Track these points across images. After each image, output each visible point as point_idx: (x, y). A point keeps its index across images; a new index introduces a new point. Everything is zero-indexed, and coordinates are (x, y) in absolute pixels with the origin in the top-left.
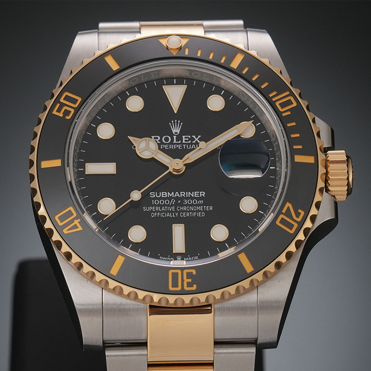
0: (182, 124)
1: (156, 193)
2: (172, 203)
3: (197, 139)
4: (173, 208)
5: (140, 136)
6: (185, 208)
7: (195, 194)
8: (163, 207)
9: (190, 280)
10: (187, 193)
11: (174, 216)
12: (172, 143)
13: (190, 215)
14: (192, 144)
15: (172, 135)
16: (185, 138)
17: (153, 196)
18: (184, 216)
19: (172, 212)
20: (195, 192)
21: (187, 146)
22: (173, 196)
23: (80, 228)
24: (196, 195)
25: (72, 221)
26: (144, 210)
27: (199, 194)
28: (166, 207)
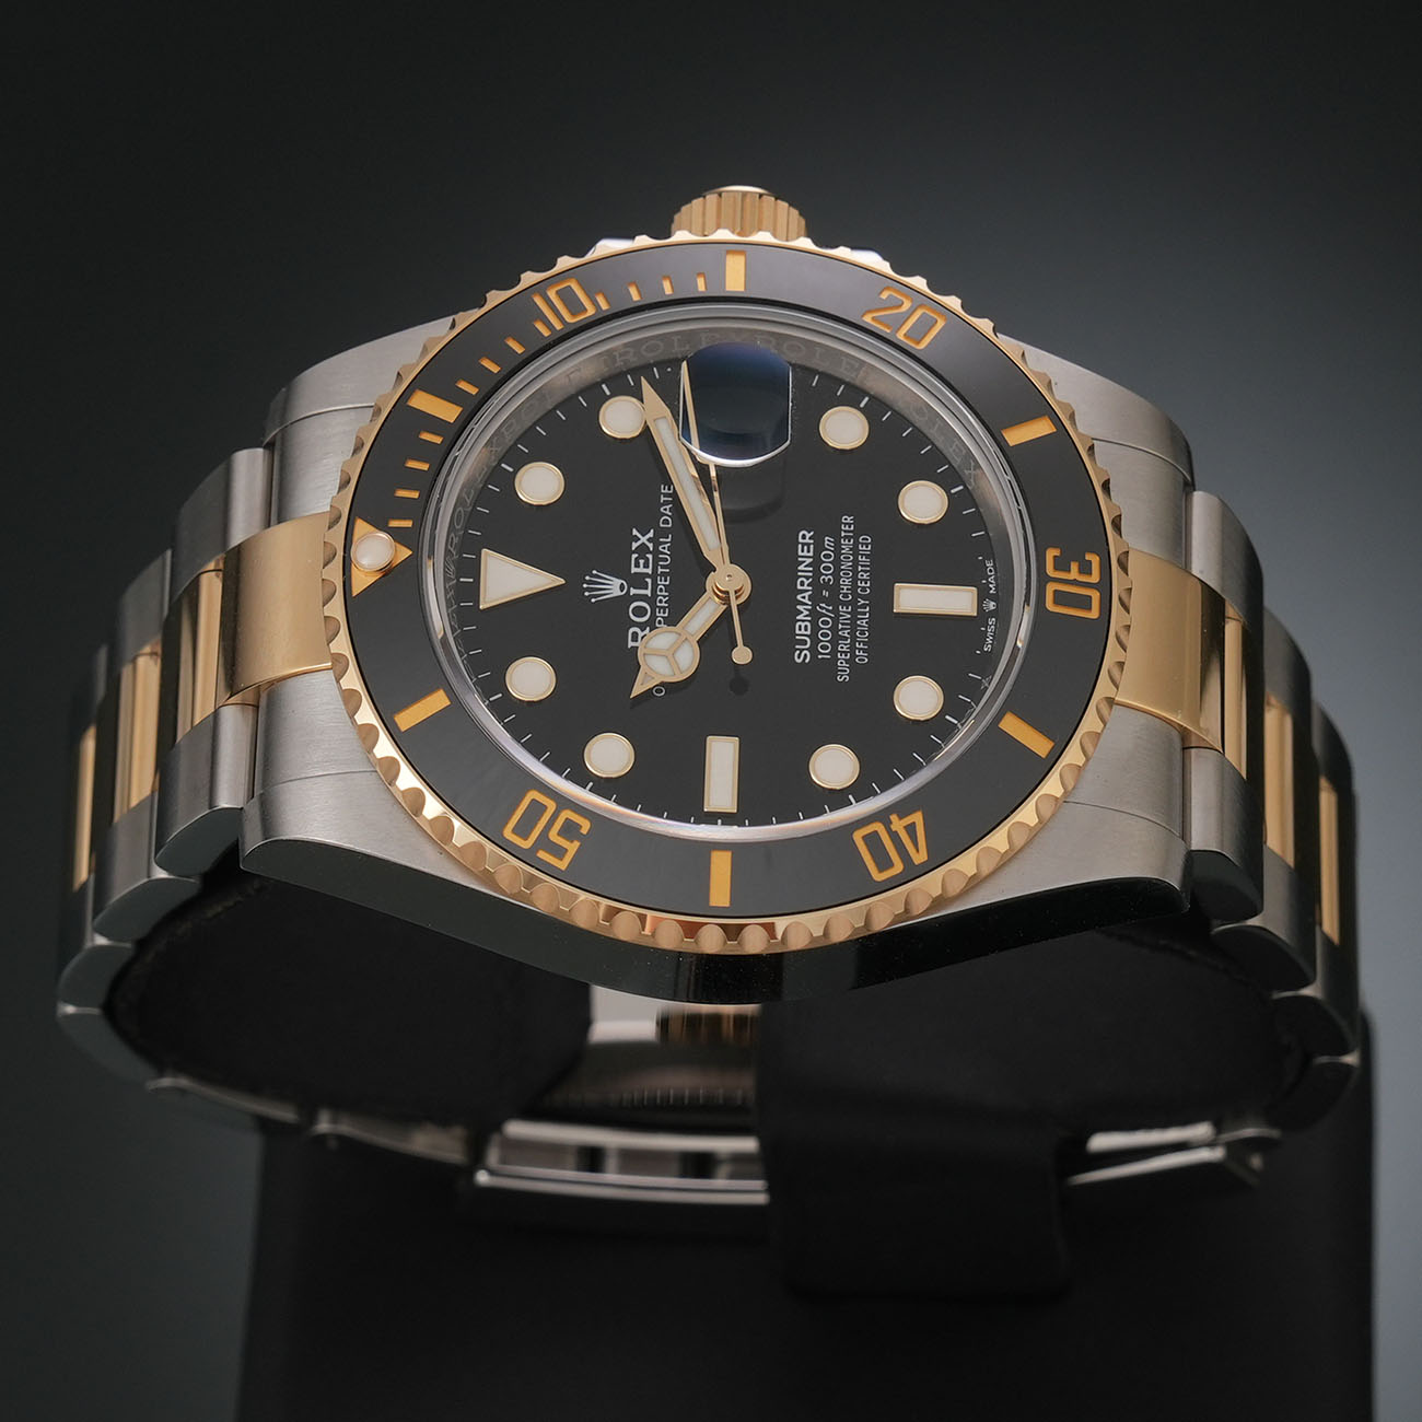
0: (594, 572)
1: (797, 647)
2: (827, 610)
3: (643, 540)
4: (845, 609)
6: (845, 583)
7: (805, 553)
8: (840, 633)
9: (1074, 567)
10: (800, 574)
11: (868, 609)
12: (652, 600)
13: (866, 572)
14: (656, 553)
15: (627, 599)
16: (637, 565)
17: (806, 655)
18: (868, 585)
19: (854, 614)
20: (800, 553)
21: (661, 563)
22: (809, 607)
23: (917, 818)
24: (809, 551)
25: (894, 836)
26: (845, 678)
27: (803, 544)
28: (840, 626)
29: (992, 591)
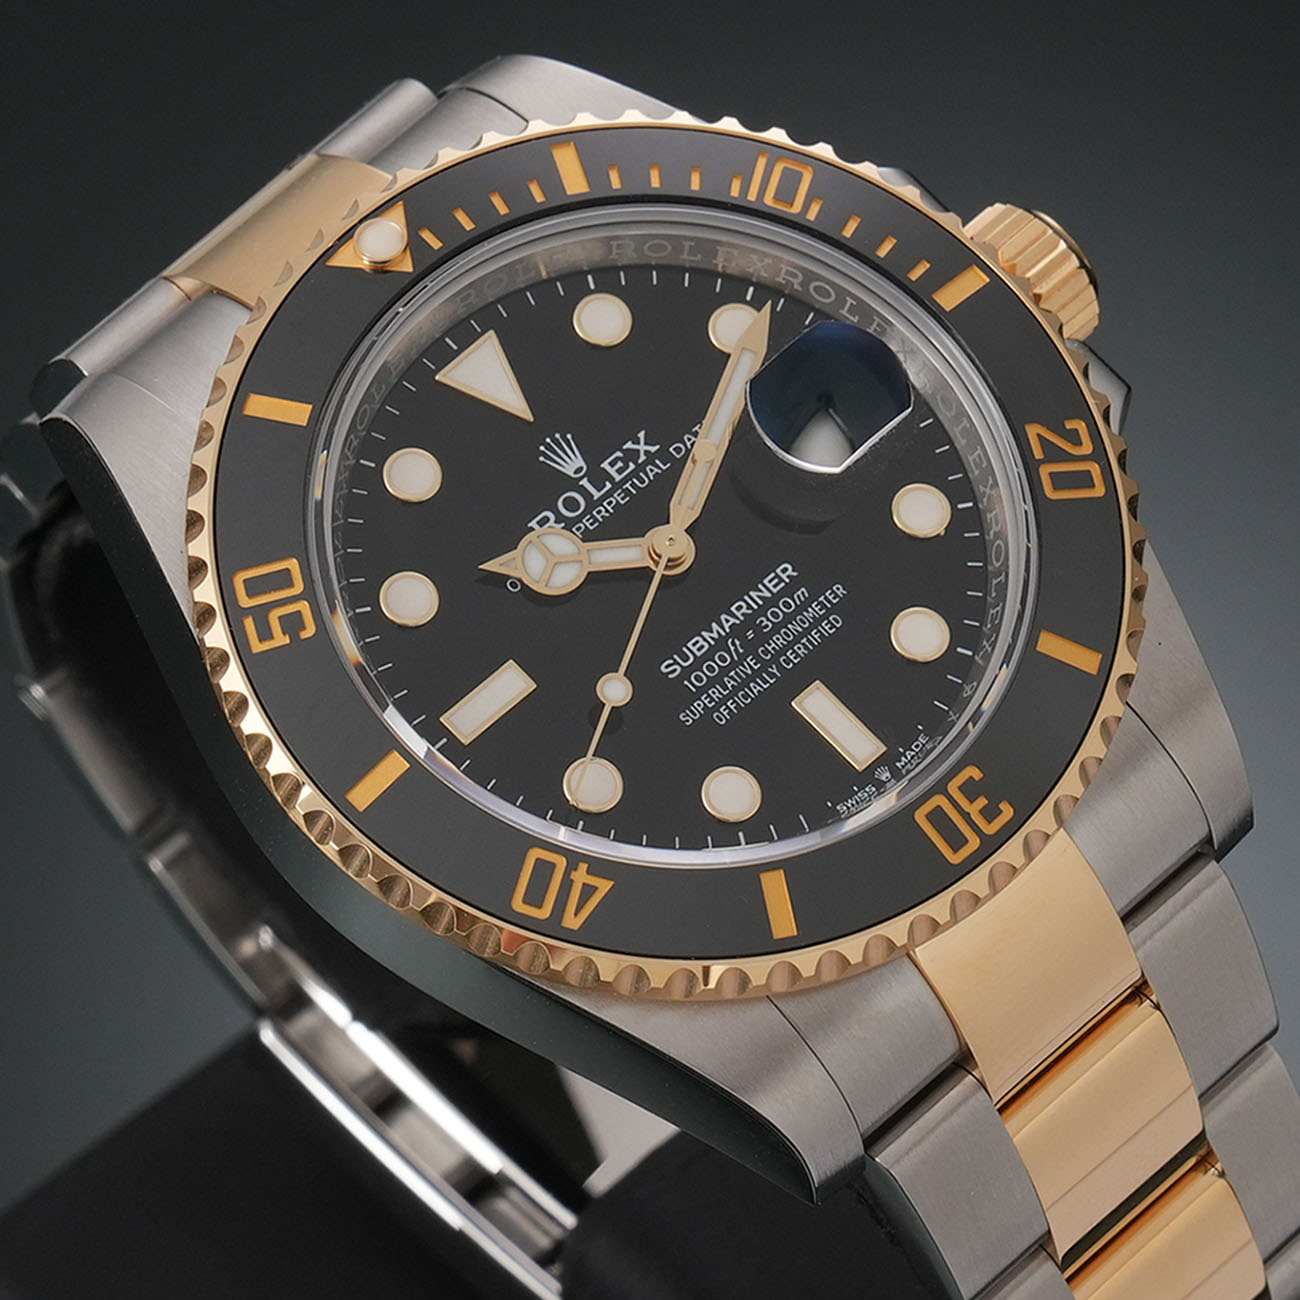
0: (569, 436)
1: (675, 657)
2: (736, 650)
3: (642, 447)
4: (752, 663)
5: (508, 543)
6: (778, 641)
7: (770, 586)
8: (726, 679)
9: (982, 802)
10: (746, 598)
11: (772, 681)
12: (592, 503)
13: (806, 647)
14: (641, 468)
15: (573, 484)
16: (612, 464)
17: (675, 670)
18: (796, 661)
19: (757, 674)
20: (766, 581)
21: (635, 480)
22: (723, 634)
23: (604, 886)
24: (775, 586)
25: (567, 884)
26: (688, 721)
27: (777, 576)
28: (732, 673)
29: (898, 764)
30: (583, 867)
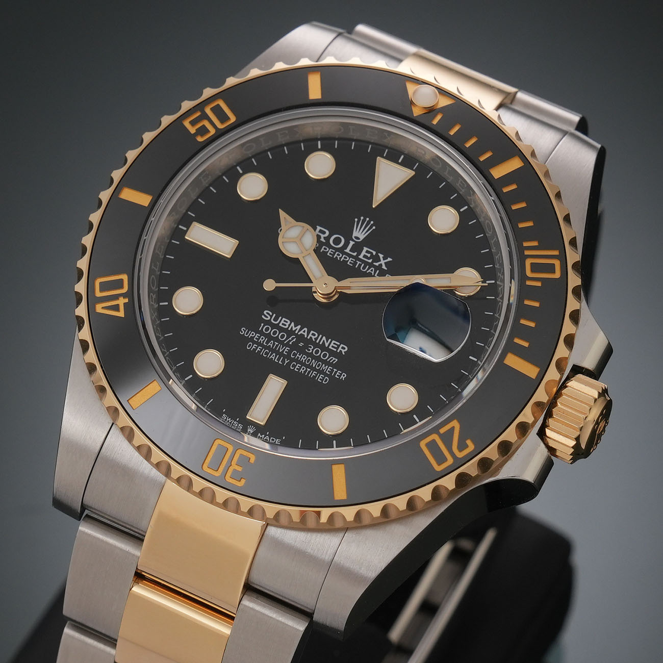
0: (374, 228)
1: (274, 315)
2: (290, 341)
3: (383, 262)
4: (286, 350)
5: (298, 217)
6: (303, 358)
7: (332, 344)
8: (272, 341)
9: (239, 469)
10: (321, 336)
11: (280, 362)
12: (342, 250)
13: (305, 372)
14: (371, 265)
15: (348, 238)
16: (367, 252)
17: (267, 317)
18: (296, 370)
19: (281, 354)
20: (333, 342)
22: (296, 332)
23: (121, 314)
24: (332, 347)
25: (116, 297)
26: (242, 332)
27: (339, 346)
28: (276, 343)
29: (259, 434)
30: (126, 300)
